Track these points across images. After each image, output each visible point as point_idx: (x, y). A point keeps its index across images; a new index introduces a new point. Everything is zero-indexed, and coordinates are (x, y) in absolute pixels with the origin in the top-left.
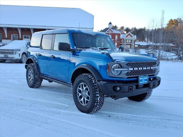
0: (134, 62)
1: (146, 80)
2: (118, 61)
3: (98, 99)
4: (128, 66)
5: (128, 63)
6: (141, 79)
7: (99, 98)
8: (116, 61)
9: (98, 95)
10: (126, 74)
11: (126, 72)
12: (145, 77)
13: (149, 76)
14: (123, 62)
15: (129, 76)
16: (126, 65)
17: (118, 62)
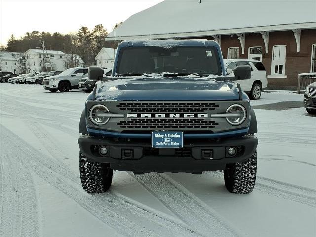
0: (137, 102)
1: (175, 140)
2: (101, 98)
3: (86, 167)
4: (121, 109)
5: (121, 104)
6: (157, 136)
7: (86, 164)
8: (98, 99)
9: (86, 160)
10: (118, 124)
11: (118, 121)
12: (171, 134)
13: (185, 132)
14: (110, 100)
15: (127, 129)
16: (118, 106)
17: (101, 100)
